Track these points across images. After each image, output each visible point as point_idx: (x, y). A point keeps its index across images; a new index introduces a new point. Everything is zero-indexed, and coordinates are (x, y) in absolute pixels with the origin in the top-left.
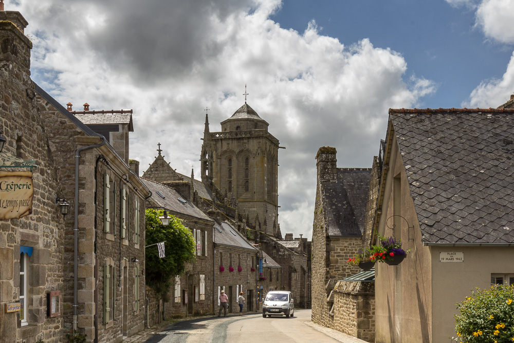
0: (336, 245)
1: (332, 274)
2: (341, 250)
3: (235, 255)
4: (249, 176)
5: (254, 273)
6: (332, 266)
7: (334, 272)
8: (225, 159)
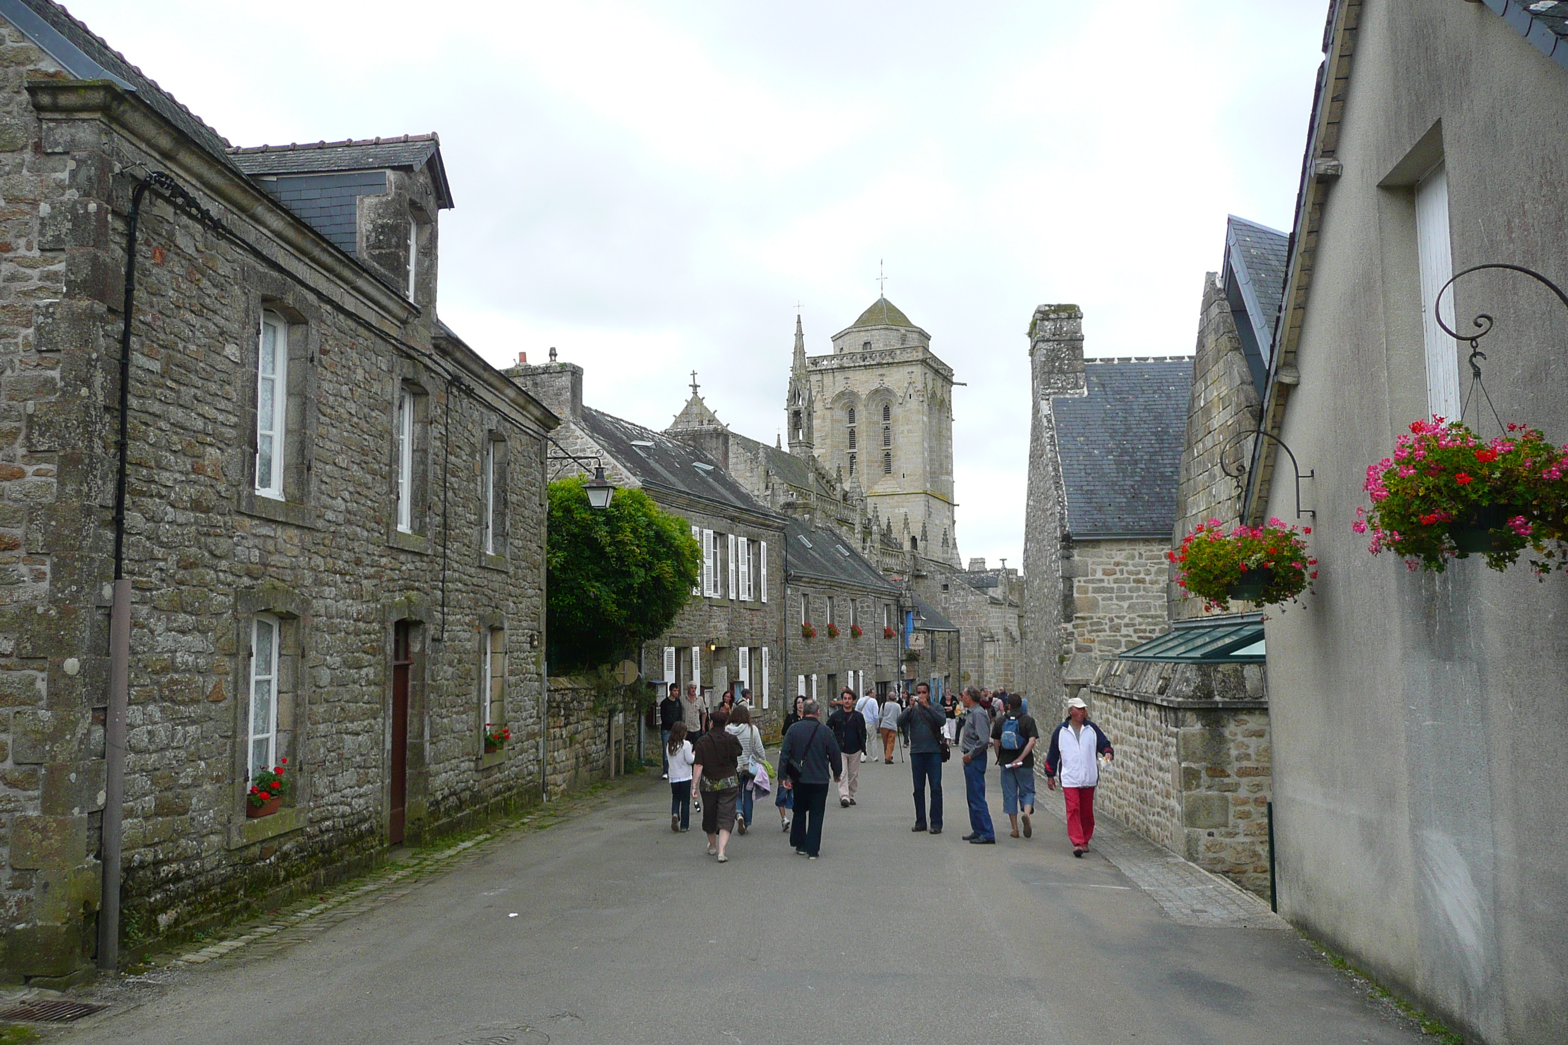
0: (1090, 561)
1: (1080, 639)
2: (1106, 573)
3: (845, 600)
4: (891, 442)
5: (891, 642)
6: (1083, 618)
7: (1087, 636)
8: (842, 409)
